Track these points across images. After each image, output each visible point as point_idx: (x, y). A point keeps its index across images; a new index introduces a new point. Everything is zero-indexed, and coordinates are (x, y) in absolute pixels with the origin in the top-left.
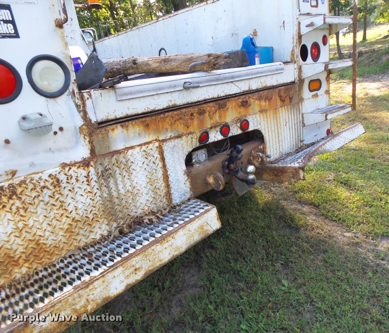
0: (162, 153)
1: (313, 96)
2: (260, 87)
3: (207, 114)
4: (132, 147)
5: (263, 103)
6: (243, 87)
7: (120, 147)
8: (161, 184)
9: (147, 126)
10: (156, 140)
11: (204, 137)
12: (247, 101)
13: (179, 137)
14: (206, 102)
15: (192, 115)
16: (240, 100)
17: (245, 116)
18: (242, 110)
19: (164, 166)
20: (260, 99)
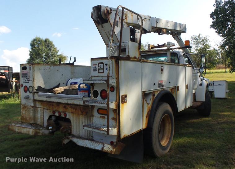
0: (43, 111)
1: (101, 117)
2: (72, 103)
3: (54, 106)
4: (39, 107)
5: (73, 110)
6: (65, 101)
7: (37, 106)
8: (42, 119)
9: (42, 104)
10: (43, 108)
11: (54, 112)
12: (66, 107)
13: (47, 109)
14: (54, 102)
15: (50, 105)
16: (64, 105)
17: (66, 112)
18: (64, 109)
19: (43, 115)
20: (71, 107)
